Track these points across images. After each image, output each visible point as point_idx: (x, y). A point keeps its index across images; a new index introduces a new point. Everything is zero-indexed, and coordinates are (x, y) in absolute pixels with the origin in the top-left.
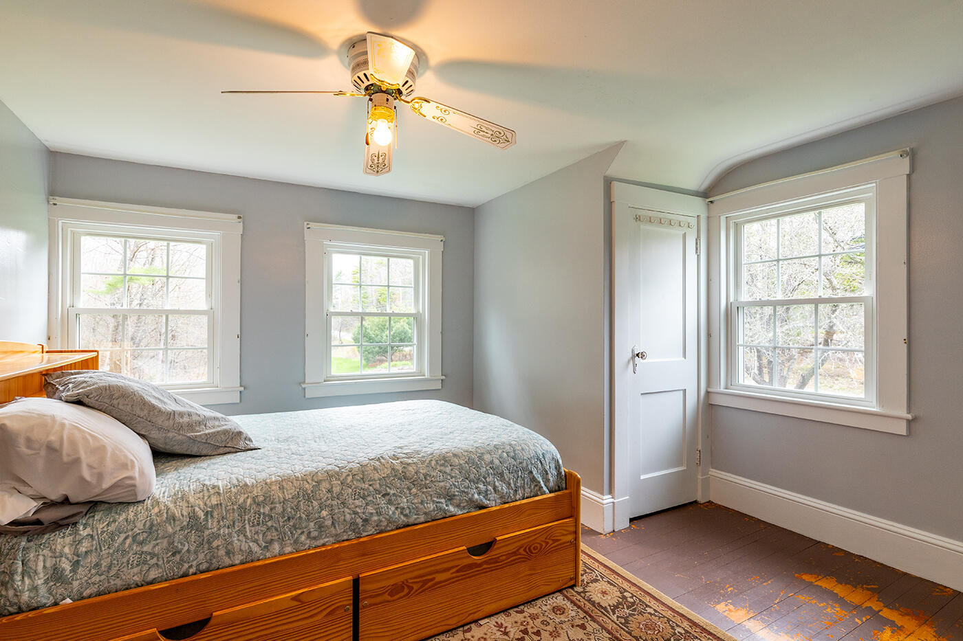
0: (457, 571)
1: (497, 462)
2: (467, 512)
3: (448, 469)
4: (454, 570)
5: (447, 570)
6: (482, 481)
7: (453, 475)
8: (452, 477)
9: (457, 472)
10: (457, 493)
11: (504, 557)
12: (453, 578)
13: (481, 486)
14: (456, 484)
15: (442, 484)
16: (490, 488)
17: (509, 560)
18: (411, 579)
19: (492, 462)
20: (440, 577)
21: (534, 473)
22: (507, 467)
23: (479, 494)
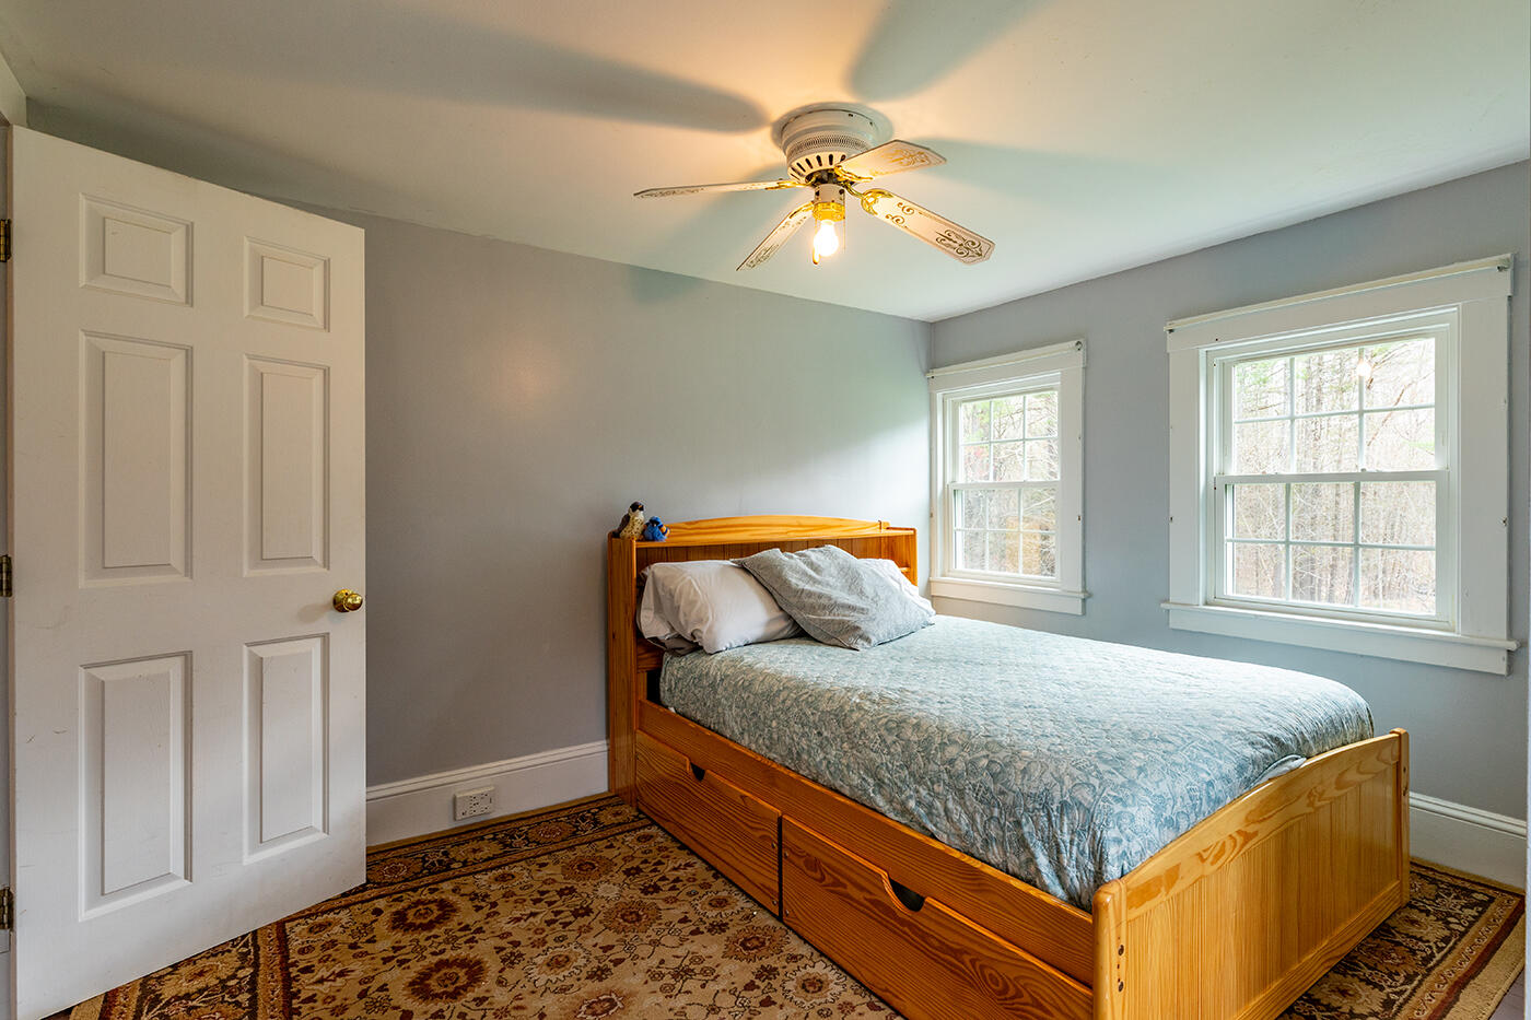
0: (870, 901)
1: (960, 766)
2: (905, 825)
3: (890, 739)
4: (868, 897)
5: (862, 889)
6: (925, 784)
7: (892, 750)
8: (889, 753)
9: (899, 750)
10: (886, 780)
11: (936, 944)
12: (862, 905)
13: (923, 792)
14: (890, 766)
15: (873, 755)
16: (938, 804)
17: (937, 952)
18: (825, 864)
19: (952, 762)
20: (852, 891)
21: (1026, 829)
22: (974, 786)
23: (919, 803)
